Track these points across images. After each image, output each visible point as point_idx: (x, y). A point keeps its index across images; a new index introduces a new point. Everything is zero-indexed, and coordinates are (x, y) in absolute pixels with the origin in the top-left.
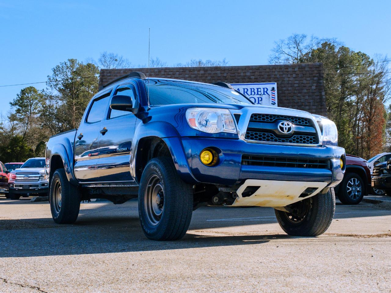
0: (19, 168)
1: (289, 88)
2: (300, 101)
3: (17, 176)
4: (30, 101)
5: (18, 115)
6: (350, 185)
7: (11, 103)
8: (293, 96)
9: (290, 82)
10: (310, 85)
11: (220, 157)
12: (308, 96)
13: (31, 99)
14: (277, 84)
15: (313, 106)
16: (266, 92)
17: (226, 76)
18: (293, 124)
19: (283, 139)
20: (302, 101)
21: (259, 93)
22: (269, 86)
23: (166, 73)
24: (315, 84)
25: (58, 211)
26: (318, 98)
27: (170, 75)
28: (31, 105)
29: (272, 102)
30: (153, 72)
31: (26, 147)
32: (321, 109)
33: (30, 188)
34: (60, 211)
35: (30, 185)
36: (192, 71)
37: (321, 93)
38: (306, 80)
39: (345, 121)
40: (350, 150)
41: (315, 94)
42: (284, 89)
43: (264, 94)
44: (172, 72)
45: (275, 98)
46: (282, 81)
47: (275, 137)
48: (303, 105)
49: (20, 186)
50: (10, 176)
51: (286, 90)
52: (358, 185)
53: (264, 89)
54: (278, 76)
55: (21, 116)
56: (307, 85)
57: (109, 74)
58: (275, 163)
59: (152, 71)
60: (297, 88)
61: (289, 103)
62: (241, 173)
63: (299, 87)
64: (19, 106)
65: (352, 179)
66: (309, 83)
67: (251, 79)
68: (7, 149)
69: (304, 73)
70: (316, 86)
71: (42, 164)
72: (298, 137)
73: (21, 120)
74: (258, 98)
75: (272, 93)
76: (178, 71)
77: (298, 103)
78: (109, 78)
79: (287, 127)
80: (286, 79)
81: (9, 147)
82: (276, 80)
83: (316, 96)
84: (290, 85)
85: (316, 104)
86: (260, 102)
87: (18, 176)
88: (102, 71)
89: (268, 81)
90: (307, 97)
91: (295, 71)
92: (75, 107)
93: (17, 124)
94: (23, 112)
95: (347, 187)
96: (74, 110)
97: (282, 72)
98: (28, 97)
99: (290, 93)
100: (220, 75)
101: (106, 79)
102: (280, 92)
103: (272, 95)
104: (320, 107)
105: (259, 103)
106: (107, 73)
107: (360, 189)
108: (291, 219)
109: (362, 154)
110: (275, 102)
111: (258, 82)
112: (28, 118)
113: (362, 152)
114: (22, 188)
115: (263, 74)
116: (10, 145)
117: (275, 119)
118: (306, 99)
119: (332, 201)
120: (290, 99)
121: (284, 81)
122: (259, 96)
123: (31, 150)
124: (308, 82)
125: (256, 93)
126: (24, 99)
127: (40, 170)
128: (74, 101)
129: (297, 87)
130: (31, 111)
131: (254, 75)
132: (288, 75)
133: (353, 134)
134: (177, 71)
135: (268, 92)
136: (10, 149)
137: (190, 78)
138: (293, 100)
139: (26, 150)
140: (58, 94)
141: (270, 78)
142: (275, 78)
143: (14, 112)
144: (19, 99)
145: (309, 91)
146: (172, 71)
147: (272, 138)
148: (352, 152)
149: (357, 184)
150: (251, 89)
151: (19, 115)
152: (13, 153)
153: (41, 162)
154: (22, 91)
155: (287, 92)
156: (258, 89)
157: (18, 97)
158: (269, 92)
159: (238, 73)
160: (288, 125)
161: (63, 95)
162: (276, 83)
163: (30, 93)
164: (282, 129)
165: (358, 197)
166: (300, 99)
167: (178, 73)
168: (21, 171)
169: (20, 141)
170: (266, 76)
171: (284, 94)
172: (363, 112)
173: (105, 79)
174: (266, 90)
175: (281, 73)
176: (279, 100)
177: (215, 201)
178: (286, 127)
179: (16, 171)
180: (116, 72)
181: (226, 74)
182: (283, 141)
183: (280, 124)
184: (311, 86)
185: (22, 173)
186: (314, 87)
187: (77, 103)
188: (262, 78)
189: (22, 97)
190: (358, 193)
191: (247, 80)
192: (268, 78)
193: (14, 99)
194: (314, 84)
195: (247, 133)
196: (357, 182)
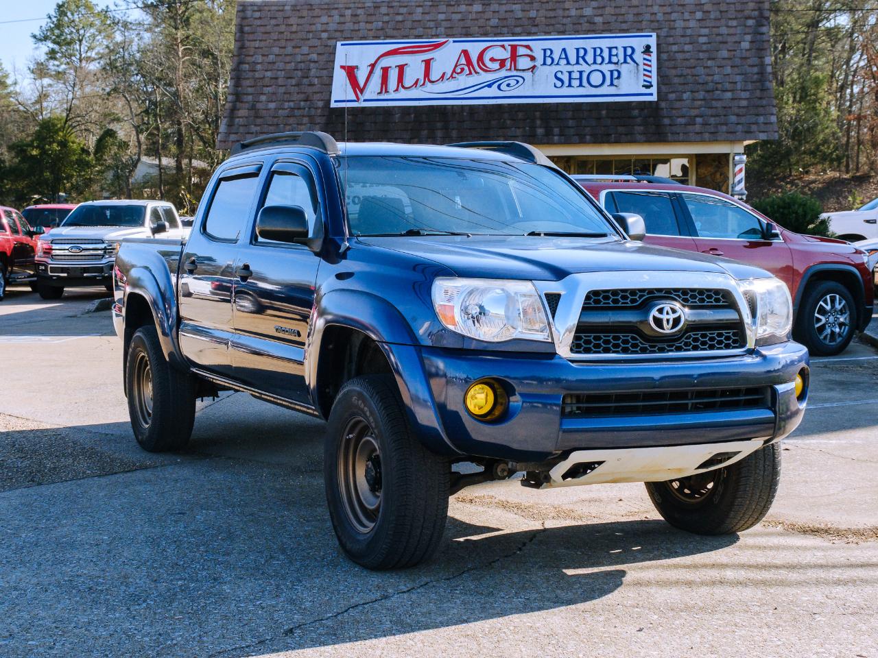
0: (58, 226)
1: (687, 48)
2: (710, 78)
3: (55, 247)
4: (78, 30)
5: (51, 64)
6: (822, 311)
7: (35, 37)
8: (694, 67)
9: (689, 32)
10: (737, 38)
11: (511, 403)
12: (732, 67)
13: (81, 25)
14: (658, 36)
15: (743, 93)
16: (629, 55)
17: (535, 18)
18: (684, 306)
19: (660, 345)
20: (716, 78)
21: (614, 59)
22: (638, 43)
23: (391, 11)
24: (748, 38)
25: (147, 423)
26: (755, 72)
27: (402, 14)
28: (80, 41)
29: (645, 81)
30: (360, 8)
31: (73, 142)
32: (761, 98)
33: (85, 275)
34: (150, 422)
35: (84, 268)
36: (454, 5)
37: (761, 58)
38: (728, 26)
39: (821, 77)
40: (829, 148)
41: (749, 60)
42: (675, 48)
43: (625, 62)
44: (406, 6)
45: (650, 72)
46: (670, 29)
47: (640, 342)
48: (717, 90)
49: (63, 270)
50: (40, 243)
51: (678, 52)
52: (841, 310)
53: (625, 48)
54: (660, 17)
55: (58, 66)
56: (730, 39)
57: (257, 15)
58: (640, 405)
59: (360, 6)
60: (704, 47)
61: (684, 84)
62: (561, 433)
63: (709, 45)
64: (54, 42)
65: (828, 297)
66: (735, 34)
67: (594, 23)
68: (29, 149)
69: (722, 9)
70: (751, 42)
71: (109, 217)
72: (697, 335)
73: (59, 75)
74: (612, 72)
75: (644, 59)
76: (421, 4)
77: (706, 83)
78: (258, 22)
79: (672, 316)
80: (679, 24)
81: (35, 145)
82: (655, 26)
83: (749, 66)
84: (688, 40)
85: (750, 86)
86: (615, 82)
87: (57, 248)
88: (241, 6)
89: (635, 30)
90: (728, 70)
91: (701, 4)
92: (181, 48)
93: (50, 85)
94: (62, 57)
95: (816, 315)
96: (181, 56)
97: (670, 7)
98: (73, 21)
99: (687, 60)
100: (520, 14)
101: (250, 25)
102: (664, 56)
103: (644, 64)
104: (758, 93)
105: (612, 84)
106: (254, 11)
107: (845, 319)
108: (676, 489)
109: (858, 156)
110: (650, 82)
111: (610, 31)
112: (76, 71)
113: (858, 152)
114: (66, 275)
115: (623, 11)
116: (36, 139)
117: (644, 298)
118: (724, 75)
119: (774, 461)
120: (688, 75)
121: (675, 29)
122: (612, 67)
123: (85, 151)
124: (732, 31)
125: (607, 60)
126: (63, 26)
127: (107, 234)
128: (179, 34)
129: (705, 43)
130: (81, 55)
131: (601, 15)
132: (683, 13)
133: (838, 111)
134: (417, 4)
135: (634, 56)
136: (37, 147)
137: (449, 22)
138: (696, 76)
139: (74, 150)
140: (141, 19)
141: (641, 22)
142: (652, 21)
143: (43, 58)
144: (52, 26)
145: (733, 53)
146: (406, 4)
147: (635, 346)
148: (834, 151)
149: (838, 307)
150: (595, 49)
151: (54, 65)
152: (44, 156)
153: (108, 213)
154: (59, 6)
155: (680, 56)
156: (610, 49)
157: (49, 20)
158: (639, 56)
159: (564, 9)
160: (674, 311)
161: (155, 19)
162: (654, 35)
163: (76, 12)
164: (658, 322)
165: (841, 339)
166: (713, 75)
167: (420, 10)
168: (61, 235)
169: (59, 130)
170: (630, 17)
171: (673, 62)
172: (865, 57)
173: (248, 26)
174: (629, 51)
175: (668, 9)
176: (661, 77)
177: (499, 474)
178: (668, 317)
179: (52, 235)
180: (273, 8)
181: (535, 11)
182: (662, 350)
183: (654, 312)
184: (740, 42)
185: (67, 242)
186: (745, 45)
187: (187, 37)
188: (621, 22)
189: (58, 20)
190: (840, 329)
191: (586, 26)
192: (635, 22)
193: (41, 27)
194: (745, 36)
195: (576, 338)
196: (840, 304)
